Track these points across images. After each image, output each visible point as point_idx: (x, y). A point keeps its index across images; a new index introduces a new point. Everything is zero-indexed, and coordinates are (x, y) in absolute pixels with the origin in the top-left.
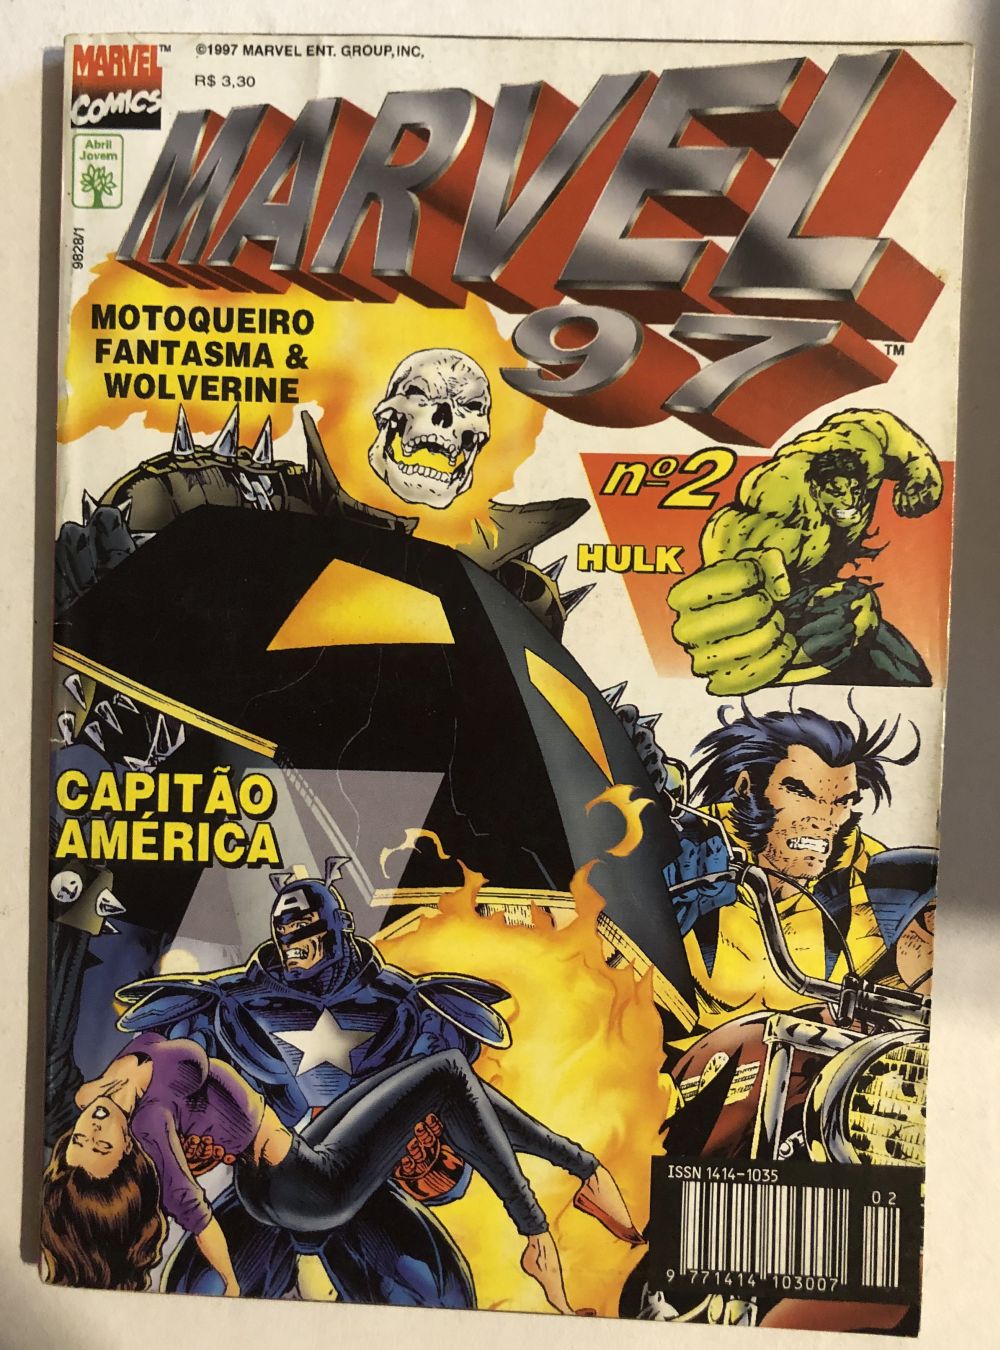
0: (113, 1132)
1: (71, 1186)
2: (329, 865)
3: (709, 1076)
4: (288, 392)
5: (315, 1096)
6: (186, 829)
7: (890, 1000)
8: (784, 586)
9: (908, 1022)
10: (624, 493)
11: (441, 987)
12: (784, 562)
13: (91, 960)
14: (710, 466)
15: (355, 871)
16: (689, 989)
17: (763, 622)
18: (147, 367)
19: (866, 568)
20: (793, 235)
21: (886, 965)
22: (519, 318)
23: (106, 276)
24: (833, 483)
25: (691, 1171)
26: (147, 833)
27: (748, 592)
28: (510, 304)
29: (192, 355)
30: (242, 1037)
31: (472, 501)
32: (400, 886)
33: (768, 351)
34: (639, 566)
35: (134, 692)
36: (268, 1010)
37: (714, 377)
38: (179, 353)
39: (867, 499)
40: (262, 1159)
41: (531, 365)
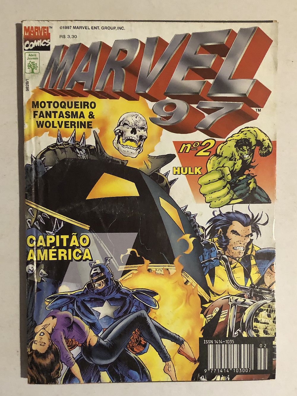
0: (46, 339)
1: (34, 356)
2: (106, 259)
3: (214, 314)
5: (104, 325)
7: (263, 291)
8: (230, 177)
9: (268, 297)
10: (185, 152)
11: (138, 292)
12: (229, 170)
14: (209, 144)
15: (114, 261)
16: (207, 290)
17: (224, 187)
19: (252, 171)
20: (229, 79)
21: (261, 281)
22: (154, 103)
24: (242, 148)
25: (210, 341)
27: (220, 179)
30: (83, 309)
32: (126, 265)
34: (190, 173)
36: (90, 301)
39: (252, 152)
40: (89, 344)
41: (158, 117)
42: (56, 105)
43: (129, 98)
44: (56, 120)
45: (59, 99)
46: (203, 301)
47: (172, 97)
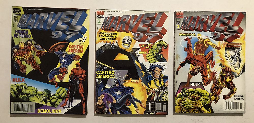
0: (101, 101)
1: (98, 106)
2: (119, 78)
3: (150, 94)
4: (115, 39)
6: (107, 75)
8: (155, 55)
9: (166, 89)
11: (128, 88)
13: (99, 86)
16: (149, 87)
17: (154, 57)
18: (103, 37)
19: (162, 53)
21: (164, 85)
23: (100, 30)
26: (104, 76)
27: (152, 55)
28: (133, 32)
29: (107, 37)
30: (112, 92)
31: (130, 48)
33: (153, 36)
34: (144, 53)
35: (103, 64)
36: (114, 90)
37: (149, 38)
38: (106, 36)
39: (162, 48)
41: (135, 37)
42: (106, 34)
43: (126, 32)
44: (106, 38)
45: (107, 32)
46: (147, 90)
47: (139, 32)
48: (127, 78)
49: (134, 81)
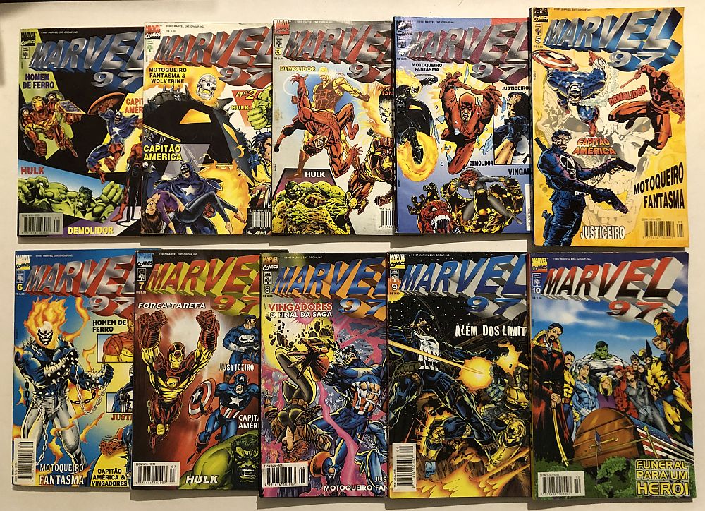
0: (154, 207)
11: (210, 180)
15: (195, 161)
28: (219, 67)
33: (262, 73)
37: (253, 78)
45: (165, 67)
46: (250, 186)
48: (206, 161)
49: (223, 166)
